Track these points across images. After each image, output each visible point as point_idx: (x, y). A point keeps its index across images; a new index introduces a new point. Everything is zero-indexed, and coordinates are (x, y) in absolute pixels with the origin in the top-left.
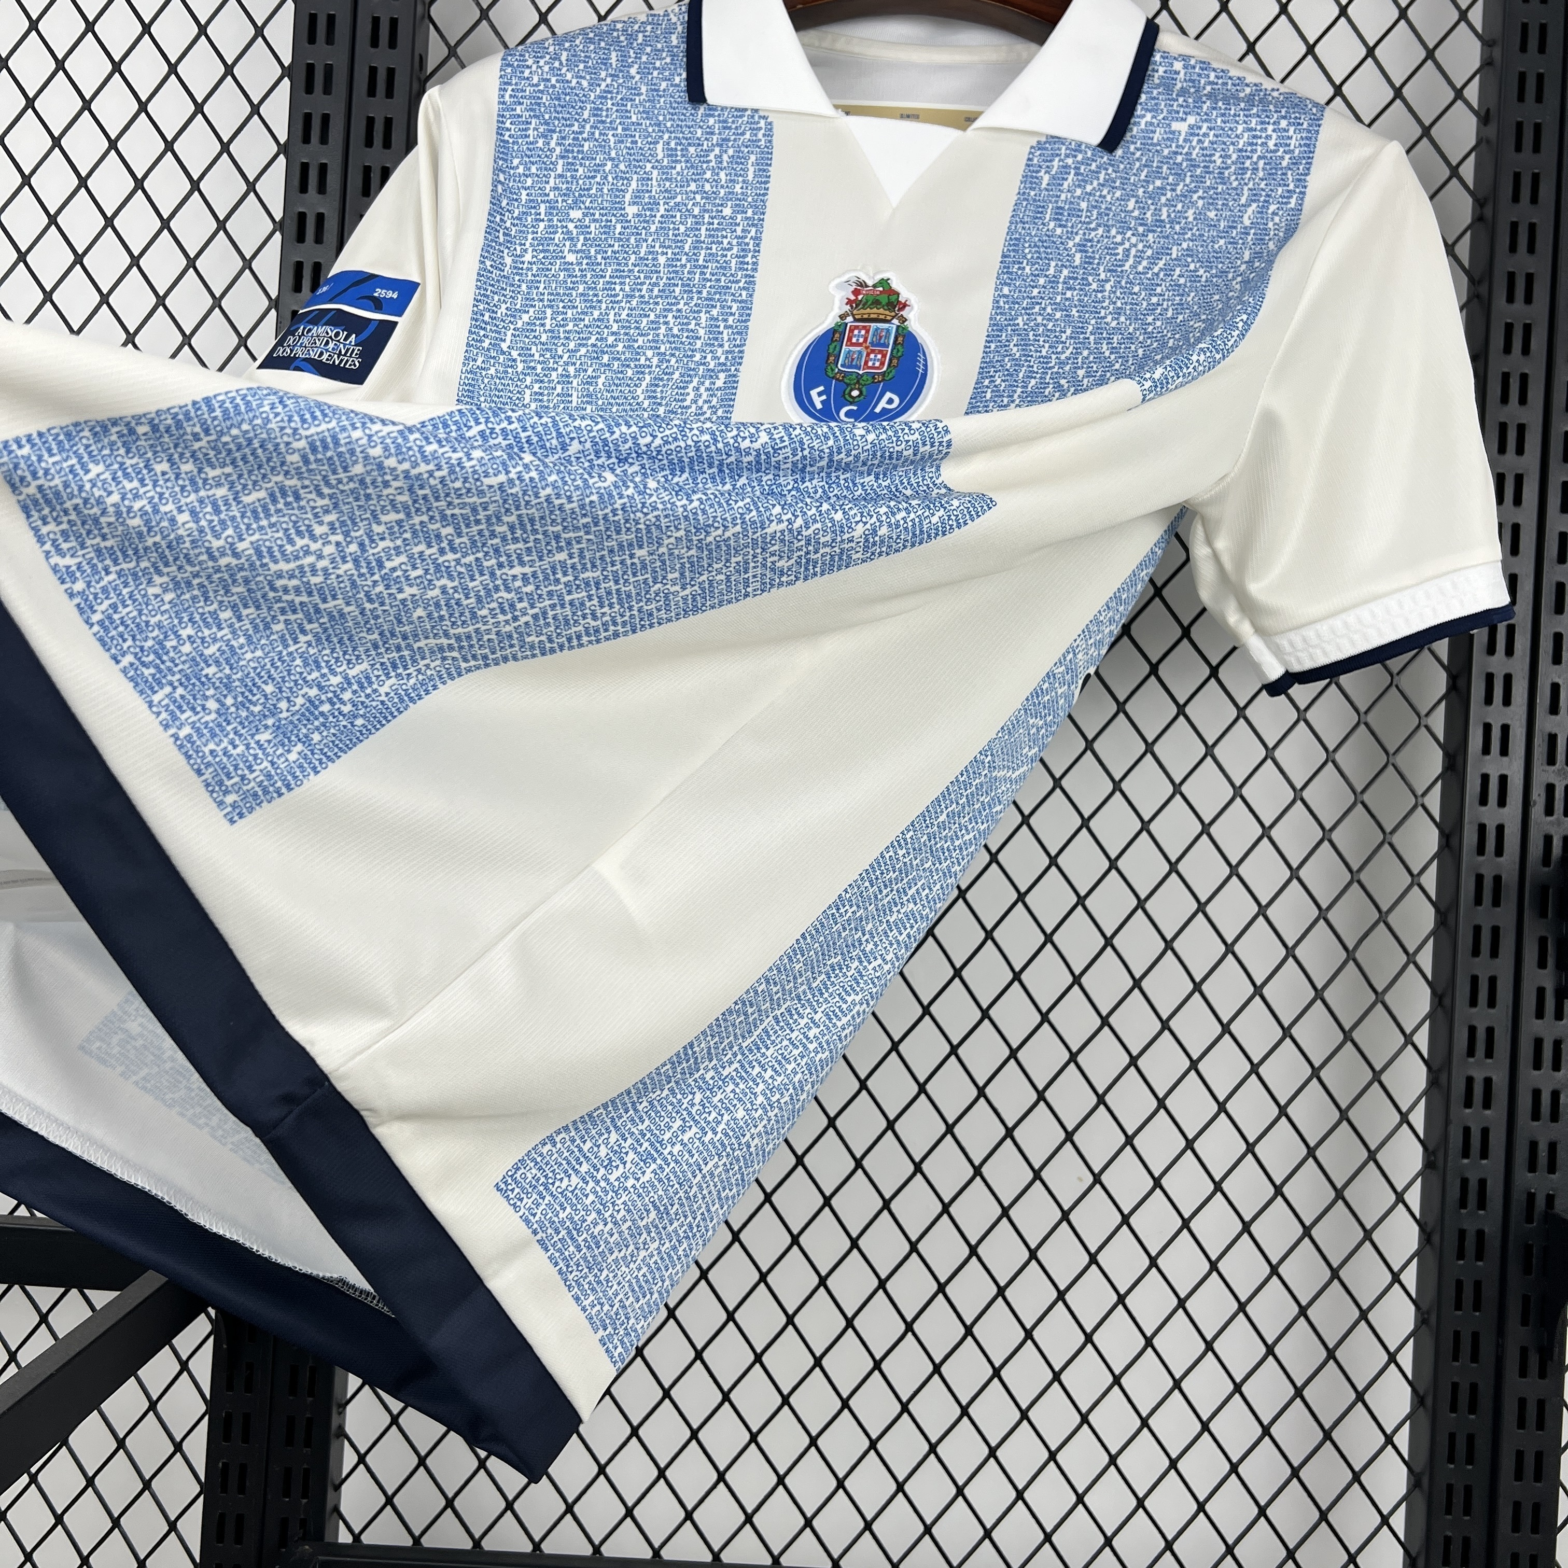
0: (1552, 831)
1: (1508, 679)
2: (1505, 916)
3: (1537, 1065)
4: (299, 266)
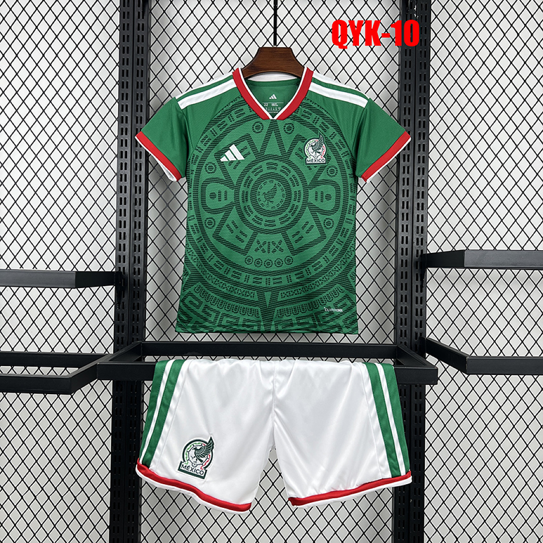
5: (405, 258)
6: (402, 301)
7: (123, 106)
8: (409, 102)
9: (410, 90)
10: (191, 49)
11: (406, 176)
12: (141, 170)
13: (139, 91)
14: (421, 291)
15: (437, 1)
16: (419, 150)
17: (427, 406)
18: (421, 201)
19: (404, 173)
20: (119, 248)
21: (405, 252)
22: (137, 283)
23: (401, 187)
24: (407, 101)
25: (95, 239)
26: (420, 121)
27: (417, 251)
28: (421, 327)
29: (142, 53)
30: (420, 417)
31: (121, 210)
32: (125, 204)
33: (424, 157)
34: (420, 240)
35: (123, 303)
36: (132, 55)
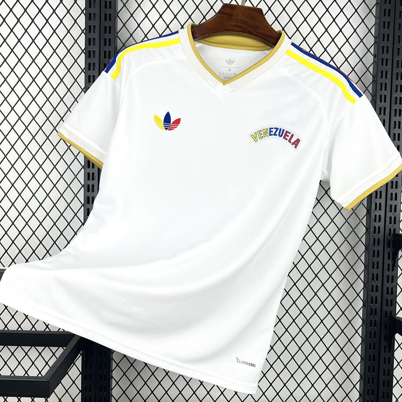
5: (376, 236)
6: (373, 280)
7: (89, 76)
8: (386, 77)
9: (387, 65)
10: (161, 16)
14: (393, 270)
17: (395, 381)
21: (377, 230)
24: (384, 76)
25: (62, 214)
26: (396, 98)
27: (390, 229)
28: (391, 305)
29: (110, 20)
30: (388, 393)
31: (89, 186)
32: (93, 179)
34: (393, 219)
36: (99, 22)
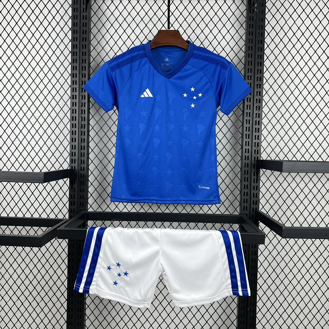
0: (255, 156)
1: (249, 135)
2: (249, 169)
3: (254, 190)
4: (73, 81)
5: (247, 162)
6: (245, 188)
7: (74, 67)
8: (251, 65)
9: (251, 57)
10: (116, 31)
11: (248, 111)
12: (85, 106)
13: (84, 58)
14: (257, 183)
15: (269, 0)
16: (257, 95)
17: (259, 253)
18: (257, 126)
19: (247, 109)
20: (72, 154)
21: (247, 158)
22: (83, 176)
23: (245, 118)
24: (250, 64)
25: (57, 149)
26: (258, 77)
27: (255, 158)
28: (256, 204)
29: (86, 34)
30: (255, 259)
31: (73, 131)
32: (75, 127)
33: (260, 99)
34: (256, 151)
35: (74, 188)
36: (79, 35)
